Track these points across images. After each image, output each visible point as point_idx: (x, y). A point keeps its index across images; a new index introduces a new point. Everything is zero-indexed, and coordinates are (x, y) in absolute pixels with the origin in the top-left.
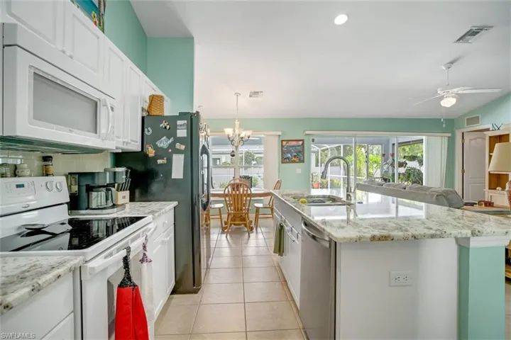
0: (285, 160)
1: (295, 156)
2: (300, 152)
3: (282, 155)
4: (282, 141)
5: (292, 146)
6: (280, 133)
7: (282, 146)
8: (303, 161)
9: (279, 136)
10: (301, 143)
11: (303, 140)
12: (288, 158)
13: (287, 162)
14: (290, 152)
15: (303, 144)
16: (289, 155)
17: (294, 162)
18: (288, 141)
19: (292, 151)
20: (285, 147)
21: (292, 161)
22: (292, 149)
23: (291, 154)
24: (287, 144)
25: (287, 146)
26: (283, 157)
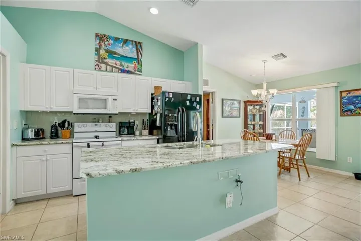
3: (341, 107)
4: (341, 92)
6: (336, 84)
7: (342, 98)
9: (337, 87)
12: (351, 111)
13: (348, 115)
14: (353, 104)
17: (360, 115)
19: (357, 102)
20: (347, 98)
21: (357, 114)
22: (357, 100)
23: (355, 105)
24: (349, 95)
25: (349, 97)
26: (343, 110)
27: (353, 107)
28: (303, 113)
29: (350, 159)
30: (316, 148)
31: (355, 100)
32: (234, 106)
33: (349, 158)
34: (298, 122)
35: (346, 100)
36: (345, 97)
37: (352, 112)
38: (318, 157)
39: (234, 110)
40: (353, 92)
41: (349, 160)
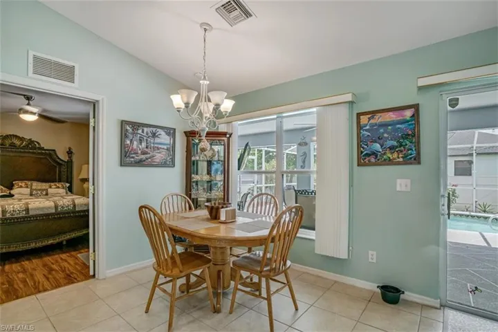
0: (366, 157)
1: (392, 148)
2: (406, 136)
3: (359, 146)
4: (359, 115)
5: (385, 125)
6: (349, 97)
7: (360, 127)
8: (417, 160)
9: (351, 103)
10: (408, 114)
11: (416, 107)
12: (374, 154)
13: (370, 164)
14: (379, 139)
15: (416, 116)
16: (377, 147)
17: (390, 162)
18: (374, 113)
19: (386, 135)
20: (368, 127)
21: (385, 160)
22: (385, 132)
23: (381, 141)
24: (372, 121)
25: (372, 126)
26: (362, 152)
27: (378, 145)
28: (304, 162)
29: (372, 255)
30: (314, 229)
31: (382, 130)
32: (157, 140)
33: (370, 252)
34: (285, 175)
35: (366, 130)
36: (366, 125)
37: (376, 156)
38: (317, 251)
39: (158, 149)
40: (380, 114)
41: (370, 257)
